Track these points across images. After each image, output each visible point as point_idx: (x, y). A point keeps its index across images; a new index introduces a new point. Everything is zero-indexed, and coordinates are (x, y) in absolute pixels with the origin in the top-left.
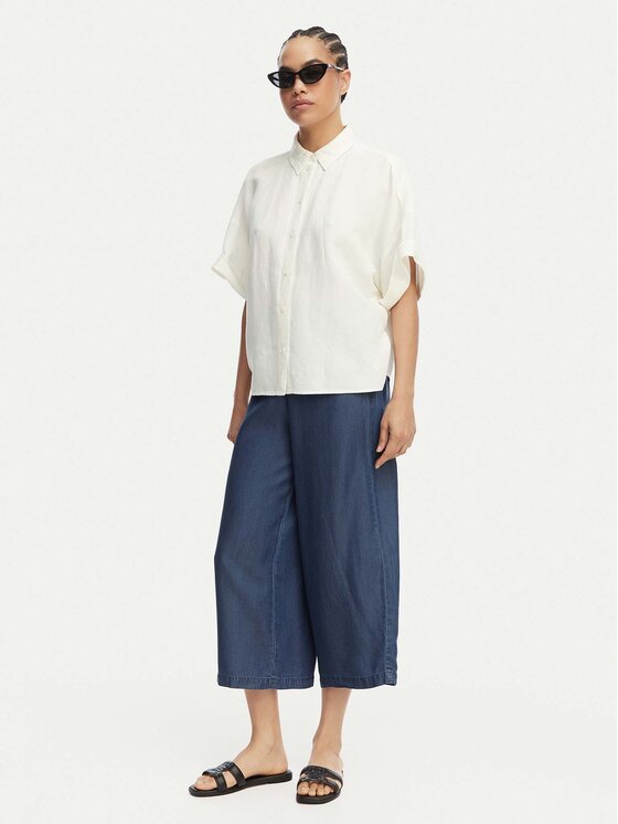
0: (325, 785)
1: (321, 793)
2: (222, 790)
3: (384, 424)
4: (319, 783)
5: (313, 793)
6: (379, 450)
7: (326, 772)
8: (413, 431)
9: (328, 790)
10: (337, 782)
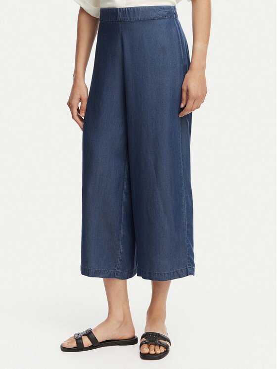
0: (160, 346)
1: (158, 352)
2: (80, 347)
3: (185, 88)
4: (156, 345)
5: (153, 352)
6: (182, 106)
7: (159, 336)
8: (205, 92)
9: (162, 350)
10: (168, 343)
